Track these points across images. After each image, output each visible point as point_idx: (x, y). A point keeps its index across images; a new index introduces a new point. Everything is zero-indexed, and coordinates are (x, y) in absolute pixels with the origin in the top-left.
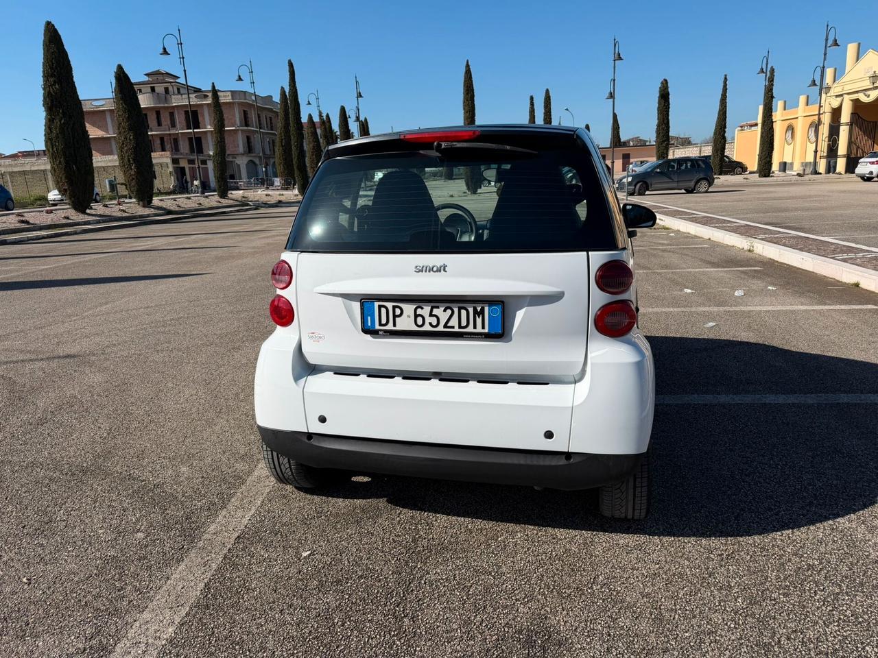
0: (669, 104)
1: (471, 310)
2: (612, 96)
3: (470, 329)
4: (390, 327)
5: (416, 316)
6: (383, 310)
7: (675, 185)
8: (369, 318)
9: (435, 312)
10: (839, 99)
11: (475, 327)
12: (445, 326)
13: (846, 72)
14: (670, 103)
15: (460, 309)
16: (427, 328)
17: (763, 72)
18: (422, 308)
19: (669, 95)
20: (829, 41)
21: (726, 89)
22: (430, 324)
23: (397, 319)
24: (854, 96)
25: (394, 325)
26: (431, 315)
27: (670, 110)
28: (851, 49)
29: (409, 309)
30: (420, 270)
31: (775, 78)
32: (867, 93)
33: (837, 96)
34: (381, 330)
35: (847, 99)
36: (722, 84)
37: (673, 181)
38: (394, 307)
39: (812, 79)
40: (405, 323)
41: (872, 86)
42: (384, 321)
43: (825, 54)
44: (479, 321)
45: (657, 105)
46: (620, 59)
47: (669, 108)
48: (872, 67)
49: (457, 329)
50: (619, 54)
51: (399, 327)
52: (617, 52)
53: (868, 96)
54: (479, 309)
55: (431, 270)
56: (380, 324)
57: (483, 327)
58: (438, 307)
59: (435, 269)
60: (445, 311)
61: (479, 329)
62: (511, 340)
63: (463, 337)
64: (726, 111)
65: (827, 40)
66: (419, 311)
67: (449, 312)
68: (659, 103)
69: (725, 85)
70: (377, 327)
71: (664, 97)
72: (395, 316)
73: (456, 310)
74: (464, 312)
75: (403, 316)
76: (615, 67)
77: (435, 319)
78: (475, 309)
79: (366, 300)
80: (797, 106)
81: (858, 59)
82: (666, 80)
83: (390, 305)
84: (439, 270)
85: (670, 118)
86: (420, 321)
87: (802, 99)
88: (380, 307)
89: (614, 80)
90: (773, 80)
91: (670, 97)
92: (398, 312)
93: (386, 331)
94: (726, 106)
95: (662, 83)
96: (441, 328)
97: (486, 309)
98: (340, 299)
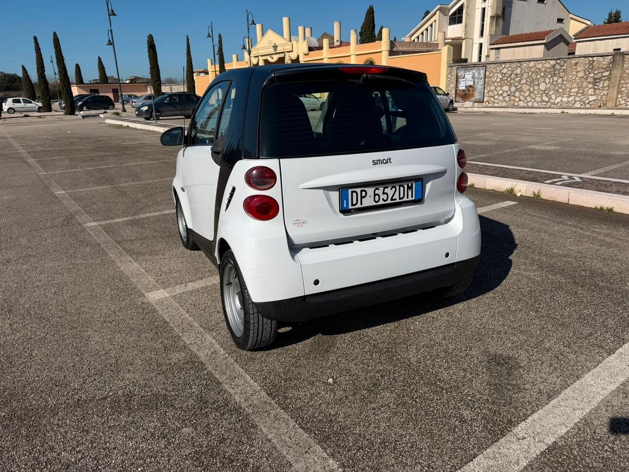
0: (156, 54)
1: (406, 186)
2: (111, 43)
3: (405, 199)
4: (359, 206)
5: (375, 195)
6: (354, 194)
7: (179, 112)
8: (345, 201)
9: (386, 191)
10: (257, 59)
11: (408, 198)
12: (392, 199)
13: (258, 42)
14: (157, 52)
15: (400, 186)
16: (381, 202)
17: (210, 37)
18: (378, 189)
19: (155, 46)
20: (249, 20)
21: (189, 46)
22: (383, 199)
23: (363, 199)
24: (265, 58)
25: (361, 204)
26: (384, 193)
27: (158, 57)
28: (258, 27)
29: (370, 191)
30: (375, 163)
31: (223, 41)
32: (273, 56)
33: (255, 57)
34: (352, 209)
35: (261, 59)
36: (186, 42)
37: (178, 110)
38: (362, 191)
39: (242, 45)
40: (368, 202)
41: (274, 52)
42: (354, 202)
43: (248, 29)
44: (410, 192)
45: (148, 54)
46: (114, 14)
47: (157, 56)
48: (272, 41)
49: (398, 200)
50: (113, 11)
51: (364, 205)
52: (110, 9)
53: (273, 58)
54: (410, 185)
55: (382, 162)
56: (353, 205)
57: (412, 197)
58: (387, 187)
59: (385, 162)
60: (391, 189)
61: (410, 198)
62: (424, 203)
63: (401, 205)
64: (191, 61)
65: (248, 20)
66: (377, 192)
67: (394, 189)
68: (149, 52)
69: (188, 43)
70: (350, 207)
71: (152, 48)
72: (362, 197)
73: (398, 188)
74: (402, 188)
75: (367, 197)
76: (110, 21)
77: (386, 195)
78: (408, 185)
79: (343, 189)
80: (232, 61)
81: (263, 35)
82: (151, 35)
83: (358, 190)
84: (387, 162)
85: (158, 63)
86: (377, 199)
87: (234, 57)
88: (352, 192)
89: (111, 31)
90: (221, 43)
91: (156, 48)
92: (364, 194)
93: (356, 209)
94: (191, 58)
95: (148, 37)
96: (389, 201)
97: (414, 184)
98: (322, 190)
